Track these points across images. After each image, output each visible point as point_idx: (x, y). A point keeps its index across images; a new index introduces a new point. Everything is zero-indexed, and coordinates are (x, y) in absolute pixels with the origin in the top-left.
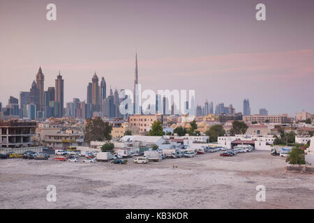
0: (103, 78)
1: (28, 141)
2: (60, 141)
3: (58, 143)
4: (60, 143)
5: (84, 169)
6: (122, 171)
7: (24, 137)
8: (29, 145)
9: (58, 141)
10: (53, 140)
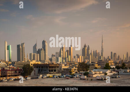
0: (88, 46)
1: (56, 71)
2: (68, 71)
3: (67, 72)
4: (68, 72)
5: (75, 82)
6: (90, 83)
7: (54, 70)
8: (56, 73)
9: (67, 71)
10: (65, 71)
